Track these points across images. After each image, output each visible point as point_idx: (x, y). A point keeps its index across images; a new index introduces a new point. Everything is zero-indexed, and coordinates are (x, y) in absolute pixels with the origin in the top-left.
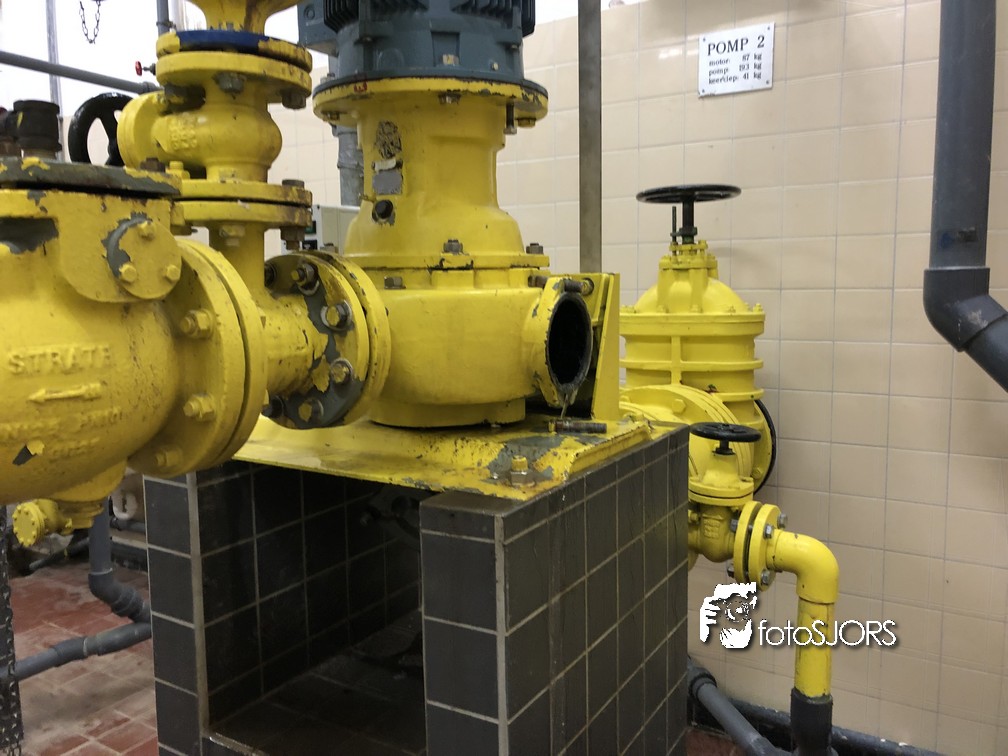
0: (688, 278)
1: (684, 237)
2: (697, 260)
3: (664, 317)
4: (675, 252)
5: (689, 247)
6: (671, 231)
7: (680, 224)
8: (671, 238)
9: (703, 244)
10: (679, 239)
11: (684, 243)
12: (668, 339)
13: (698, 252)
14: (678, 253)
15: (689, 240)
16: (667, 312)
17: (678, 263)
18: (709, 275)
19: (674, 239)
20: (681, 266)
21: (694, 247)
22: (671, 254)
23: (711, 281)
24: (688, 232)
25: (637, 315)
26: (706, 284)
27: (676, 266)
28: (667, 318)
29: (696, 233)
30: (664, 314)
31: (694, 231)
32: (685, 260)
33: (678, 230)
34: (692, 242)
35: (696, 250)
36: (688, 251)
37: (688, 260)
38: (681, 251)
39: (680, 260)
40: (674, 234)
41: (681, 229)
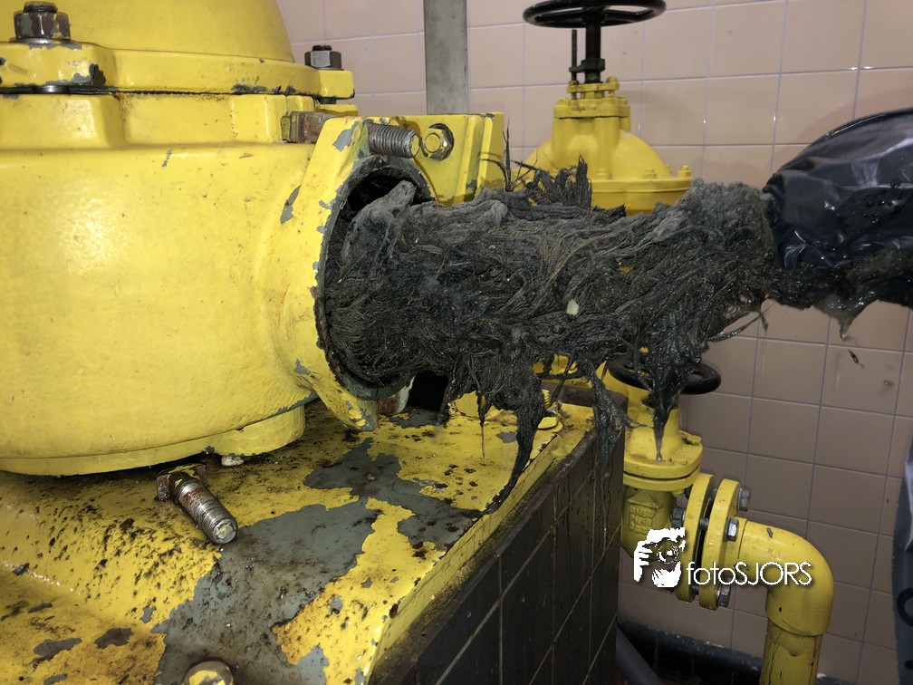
0: (593, 131)
1: (587, 72)
2: (607, 106)
4: (574, 94)
5: (594, 86)
6: (570, 65)
7: (581, 55)
8: (570, 74)
9: (613, 83)
10: (581, 77)
11: (587, 82)
13: (606, 93)
14: (578, 95)
15: (593, 77)
17: (579, 109)
18: (621, 127)
19: (574, 76)
20: (583, 114)
21: (602, 87)
22: (570, 96)
23: (623, 134)
24: (592, 66)
26: (617, 139)
27: (577, 114)
29: (603, 68)
31: (601, 65)
32: (589, 105)
33: (579, 63)
34: (598, 81)
35: (603, 92)
36: (593, 94)
37: (593, 105)
38: (583, 93)
39: (581, 105)
40: (575, 69)
41: (583, 62)
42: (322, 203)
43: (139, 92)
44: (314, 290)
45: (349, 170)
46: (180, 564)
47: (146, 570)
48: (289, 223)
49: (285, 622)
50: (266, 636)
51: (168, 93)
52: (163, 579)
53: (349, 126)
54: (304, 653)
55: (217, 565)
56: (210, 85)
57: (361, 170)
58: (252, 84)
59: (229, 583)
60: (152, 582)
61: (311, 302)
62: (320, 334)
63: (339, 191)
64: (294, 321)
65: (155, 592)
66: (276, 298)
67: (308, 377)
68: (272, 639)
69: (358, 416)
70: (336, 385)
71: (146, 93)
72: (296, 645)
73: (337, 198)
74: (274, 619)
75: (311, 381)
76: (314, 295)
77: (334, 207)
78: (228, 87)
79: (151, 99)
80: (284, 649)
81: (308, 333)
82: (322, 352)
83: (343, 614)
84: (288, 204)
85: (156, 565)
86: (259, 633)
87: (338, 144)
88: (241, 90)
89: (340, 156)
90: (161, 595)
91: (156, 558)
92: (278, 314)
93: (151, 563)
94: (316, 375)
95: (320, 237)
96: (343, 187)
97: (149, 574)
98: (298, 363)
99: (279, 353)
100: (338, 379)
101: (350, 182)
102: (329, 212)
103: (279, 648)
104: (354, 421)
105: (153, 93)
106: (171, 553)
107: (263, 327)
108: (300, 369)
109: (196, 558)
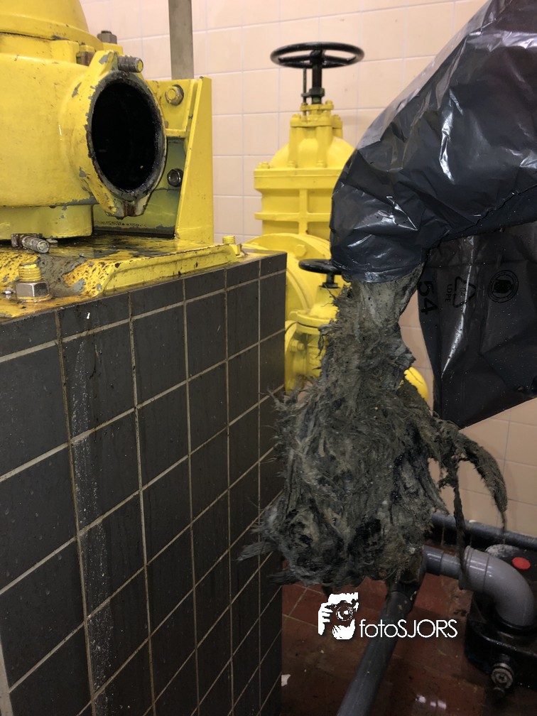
0: (315, 136)
1: (313, 96)
2: (323, 119)
3: (293, 171)
4: (305, 112)
5: (316, 106)
6: (302, 92)
7: (309, 86)
8: (302, 99)
9: (329, 104)
10: (309, 100)
11: (313, 103)
12: (295, 193)
13: (326, 112)
14: (307, 112)
15: (317, 100)
16: (297, 167)
17: (306, 121)
18: (334, 134)
19: (305, 99)
20: (309, 124)
21: (322, 107)
22: (302, 113)
23: (336, 139)
24: (316, 93)
25: (271, 170)
26: (331, 141)
27: (306, 124)
28: (296, 172)
29: (323, 95)
30: (294, 169)
31: (321, 92)
32: (313, 119)
33: (308, 91)
34: (320, 103)
35: (323, 110)
36: (316, 111)
37: (316, 119)
38: (310, 111)
39: (309, 119)
40: (305, 95)
41: (310, 90)
42: (91, 87)
43: (5, 33)
44: (86, 126)
45: (106, 74)
46: (20, 260)
47: (5, 264)
48: (76, 97)
49: (68, 273)
50: (59, 279)
51: (19, 35)
52: (13, 267)
53: (107, 53)
54: (75, 282)
55: (39, 258)
56: (40, 33)
57: (112, 75)
58: (62, 36)
59: (43, 263)
60: (7, 269)
61: (85, 132)
62: (89, 150)
63: (101, 82)
64: (78, 144)
65: (9, 272)
66: (69, 132)
67: (85, 178)
68: (62, 280)
69: (112, 205)
70: (99, 181)
71: (8, 33)
72: (72, 280)
73: (99, 85)
74: (63, 272)
75: (88, 181)
76: (86, 129)
77: (97, 88)
78: (50, 35)
79: (11, 37)
80: (67, 282)
81: (84, 149)
82: (91, 160)
83: (94, 267)
84: (76, 89)
85: (10, 262)
86: (57, 278)
87: (101, 62)
88: (55, 38)
89: (102, 67)
90: (11, 273)
91: (9, 259)
92: (70, 142)
93: (7, 262)
94: (89, 176)
95: (89, 101)
96: (102, 81)
97: (5, 266)
98: (80, 169)
99: (72, 165)
100: (99, 177)
101: (106, 79)
102: (94, 90)
103: (64, 282)
104: (110, 208)
105: (11, 34)
106: (17, 257)
107: (64, 148)
108: (82, 174)
109: (29, 257)
